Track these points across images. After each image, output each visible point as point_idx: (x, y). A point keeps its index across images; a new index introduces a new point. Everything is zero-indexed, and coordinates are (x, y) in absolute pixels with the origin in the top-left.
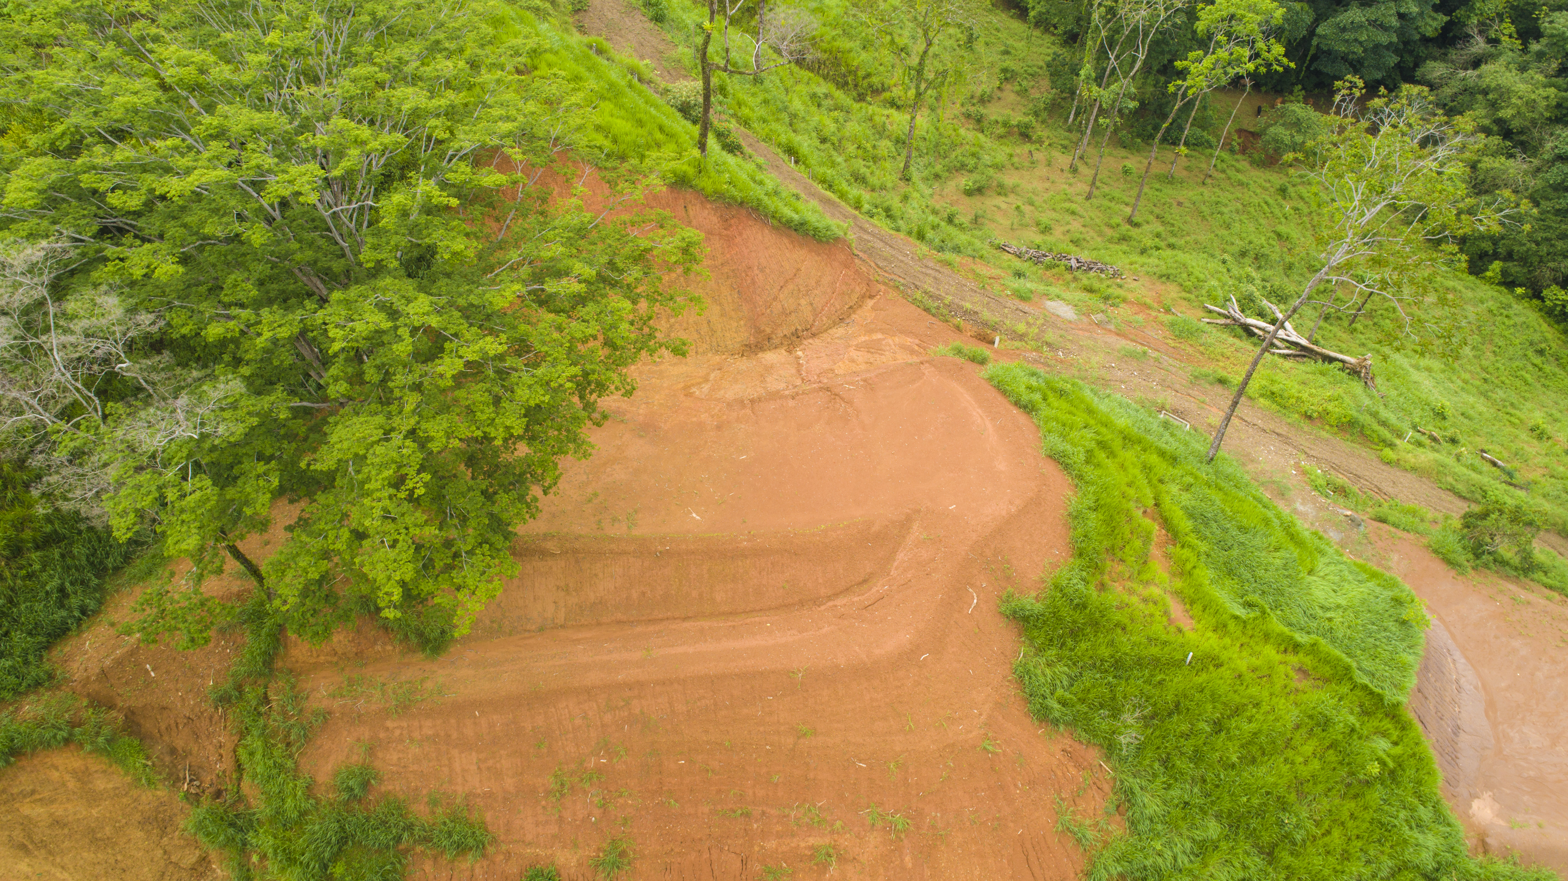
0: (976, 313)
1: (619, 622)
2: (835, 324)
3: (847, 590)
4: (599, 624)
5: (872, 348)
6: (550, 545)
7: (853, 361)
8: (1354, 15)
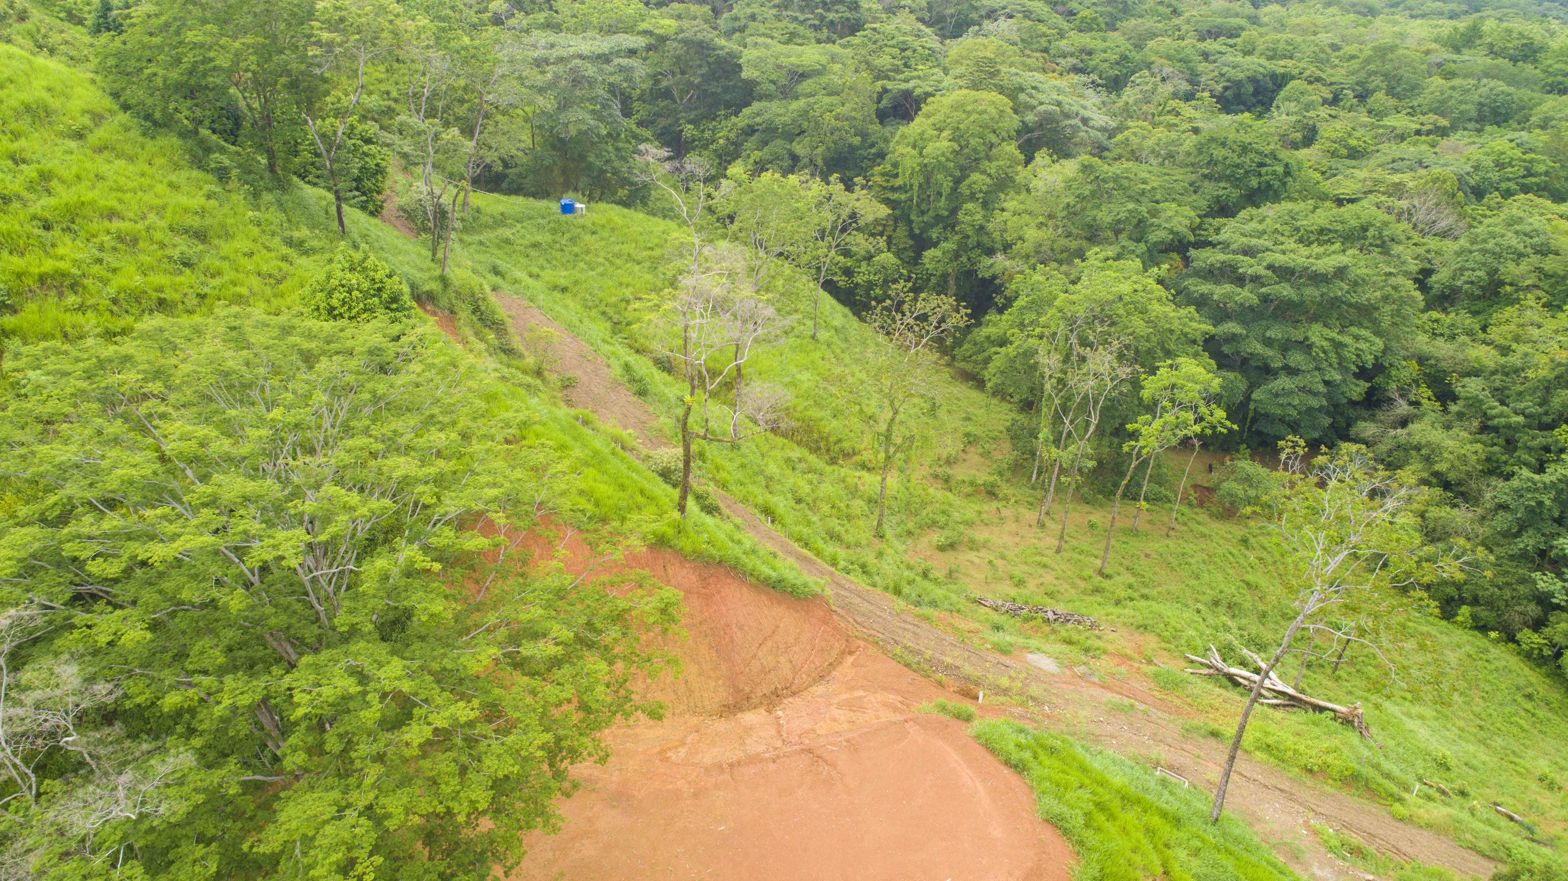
0: (957, 667)
2: (815, 681)
5: (854, 706)
7: (834, 720)
8: (1283, 382)
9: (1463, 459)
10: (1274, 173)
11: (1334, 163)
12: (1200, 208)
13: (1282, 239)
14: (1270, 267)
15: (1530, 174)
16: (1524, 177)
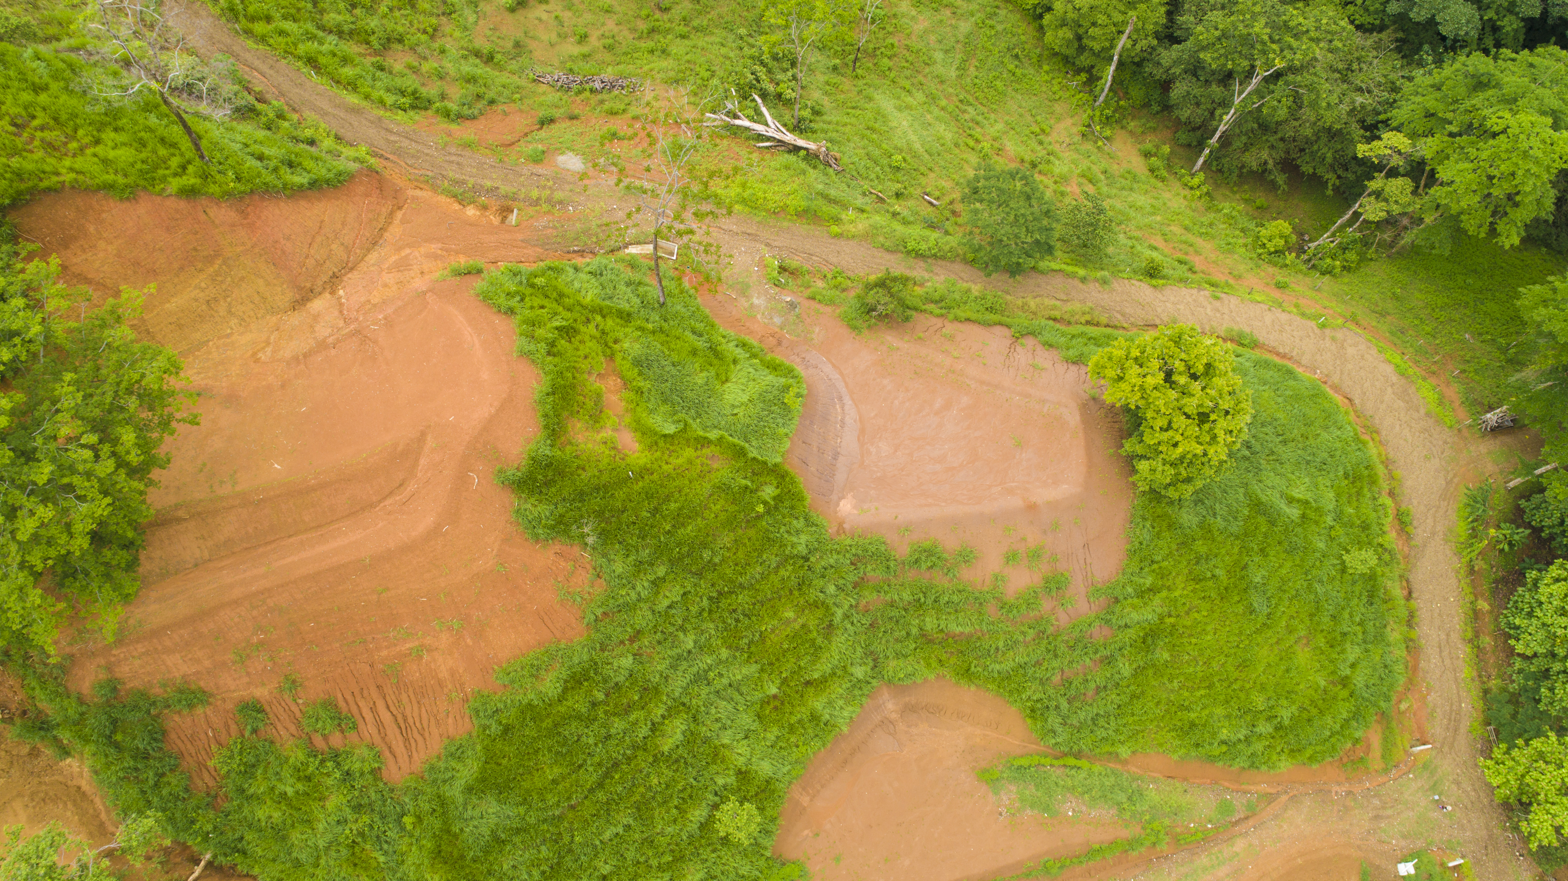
1: (246, 549)
2: (369, 250)
3: (391, 493)
4: (233, 553)
5: (402, 266)
6: (181, 513)
7: (385, 285)
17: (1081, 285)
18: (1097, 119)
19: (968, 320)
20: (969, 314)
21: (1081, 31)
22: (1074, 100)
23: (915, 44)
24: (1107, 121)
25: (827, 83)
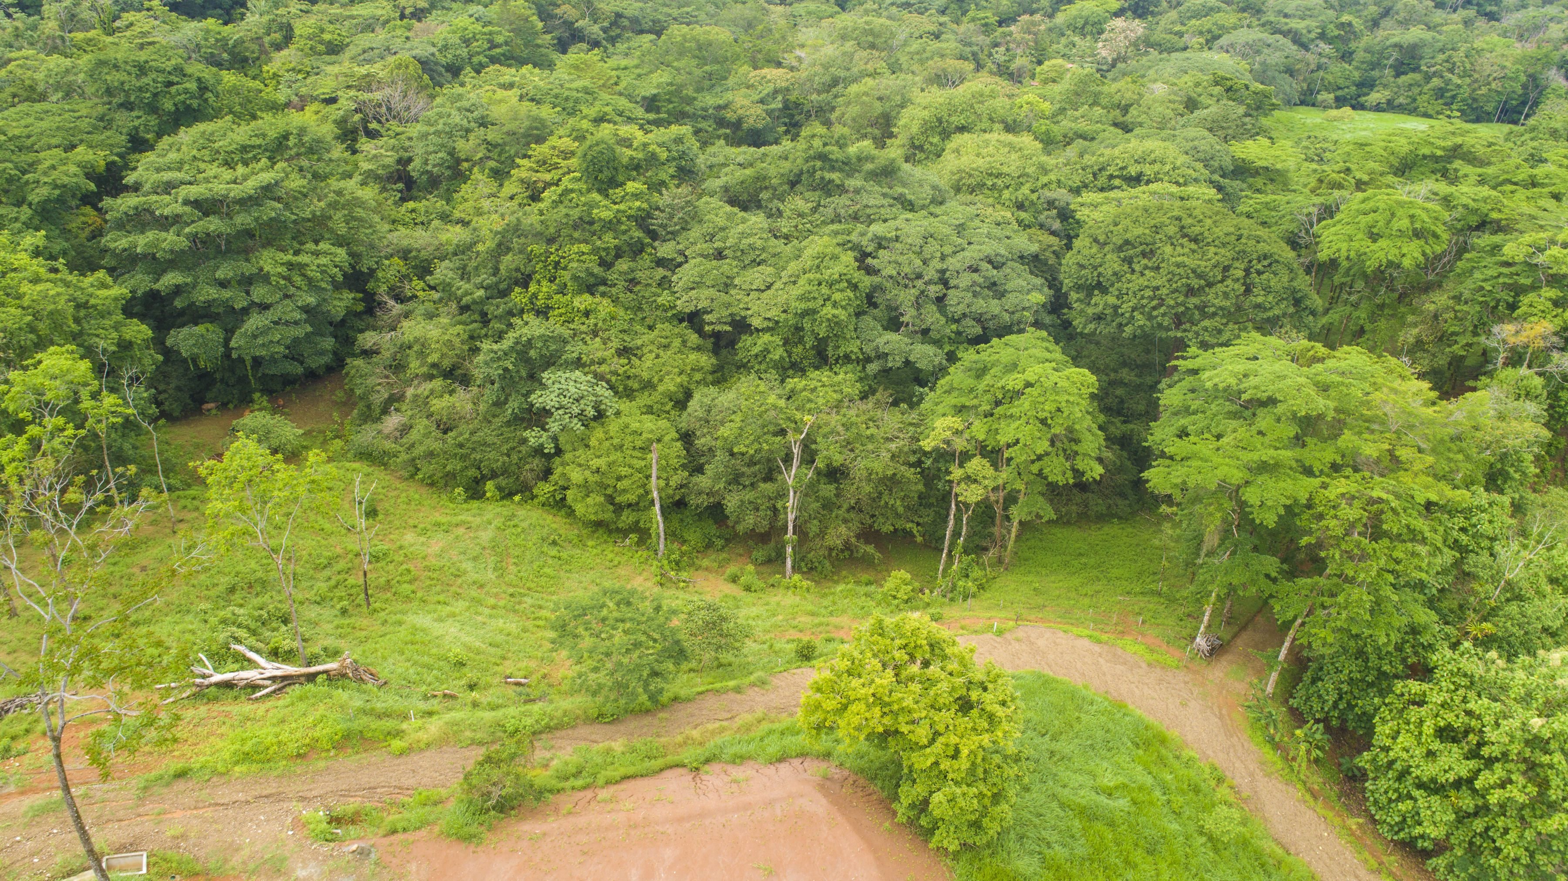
8: (255, 322)
9: (449, 344)
10: (186, 91)
11: (315, 61)
12: (118, 145)
13: (202, 166)
14: (186, 202)
15: (493, 46)
16: (490, 49)
17: (739, 696)
18: (667, 567)
19: (626, 778)
20: (622, 771)
21: (609, 491)
22: (635, 560)
23: (433, 562)
24: (677, 565)
25: (337, 627)
